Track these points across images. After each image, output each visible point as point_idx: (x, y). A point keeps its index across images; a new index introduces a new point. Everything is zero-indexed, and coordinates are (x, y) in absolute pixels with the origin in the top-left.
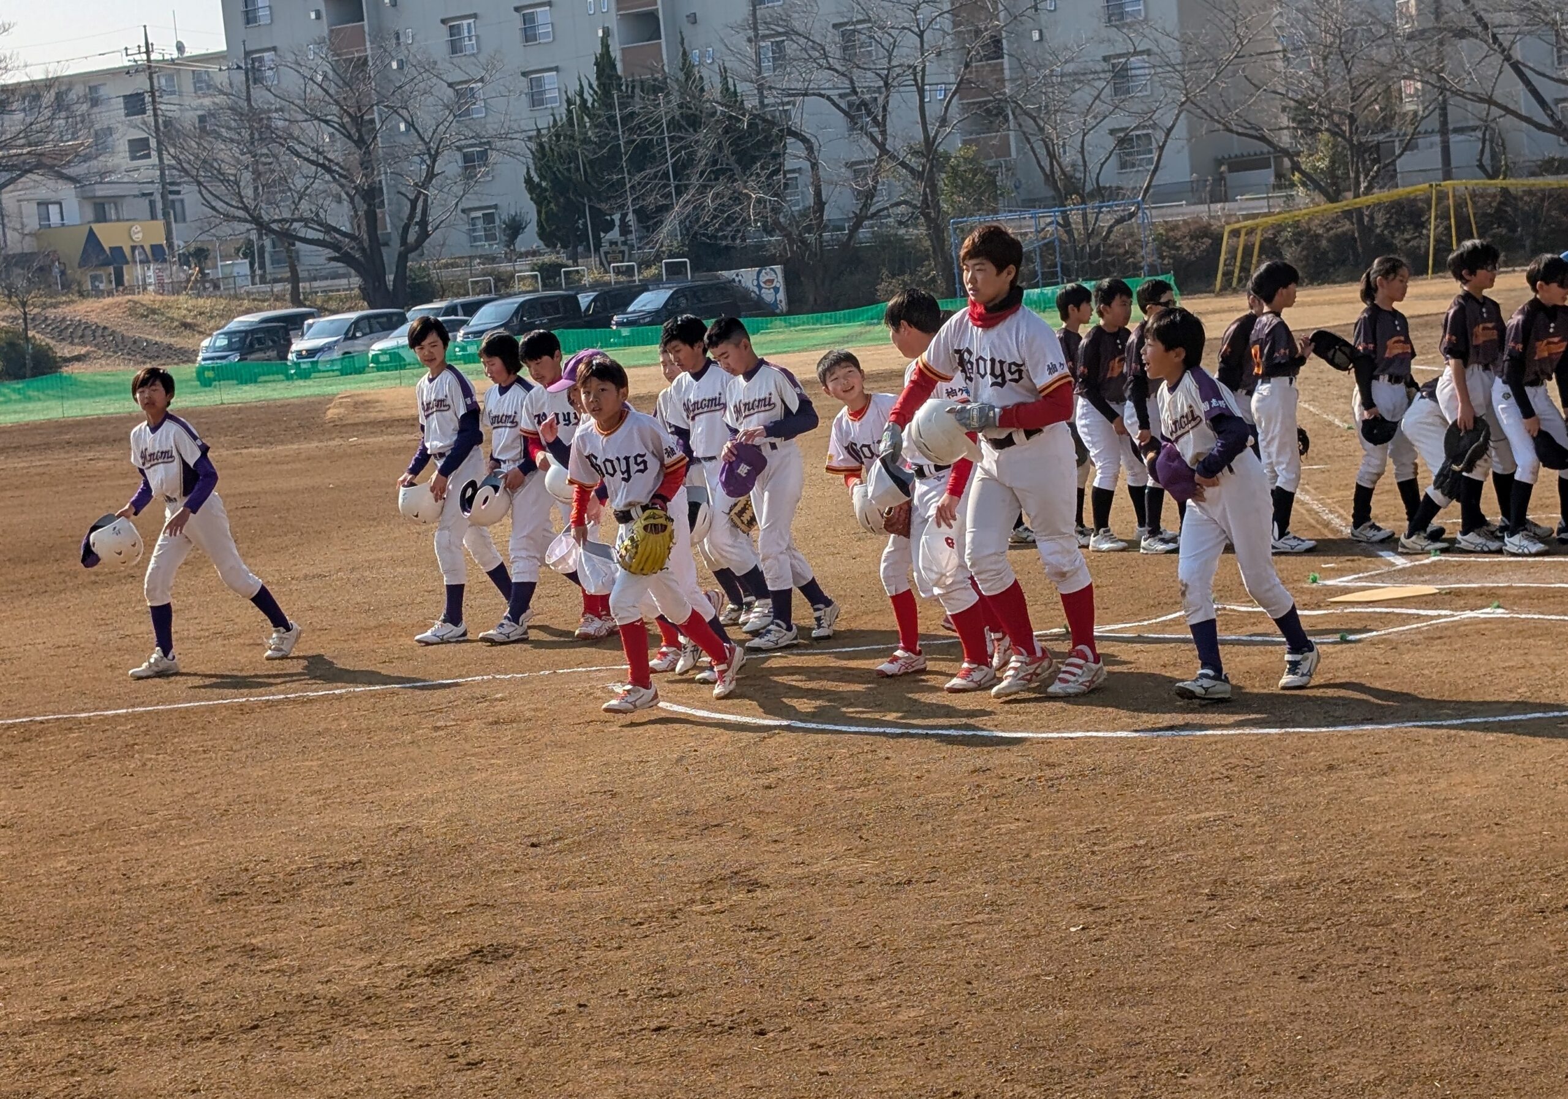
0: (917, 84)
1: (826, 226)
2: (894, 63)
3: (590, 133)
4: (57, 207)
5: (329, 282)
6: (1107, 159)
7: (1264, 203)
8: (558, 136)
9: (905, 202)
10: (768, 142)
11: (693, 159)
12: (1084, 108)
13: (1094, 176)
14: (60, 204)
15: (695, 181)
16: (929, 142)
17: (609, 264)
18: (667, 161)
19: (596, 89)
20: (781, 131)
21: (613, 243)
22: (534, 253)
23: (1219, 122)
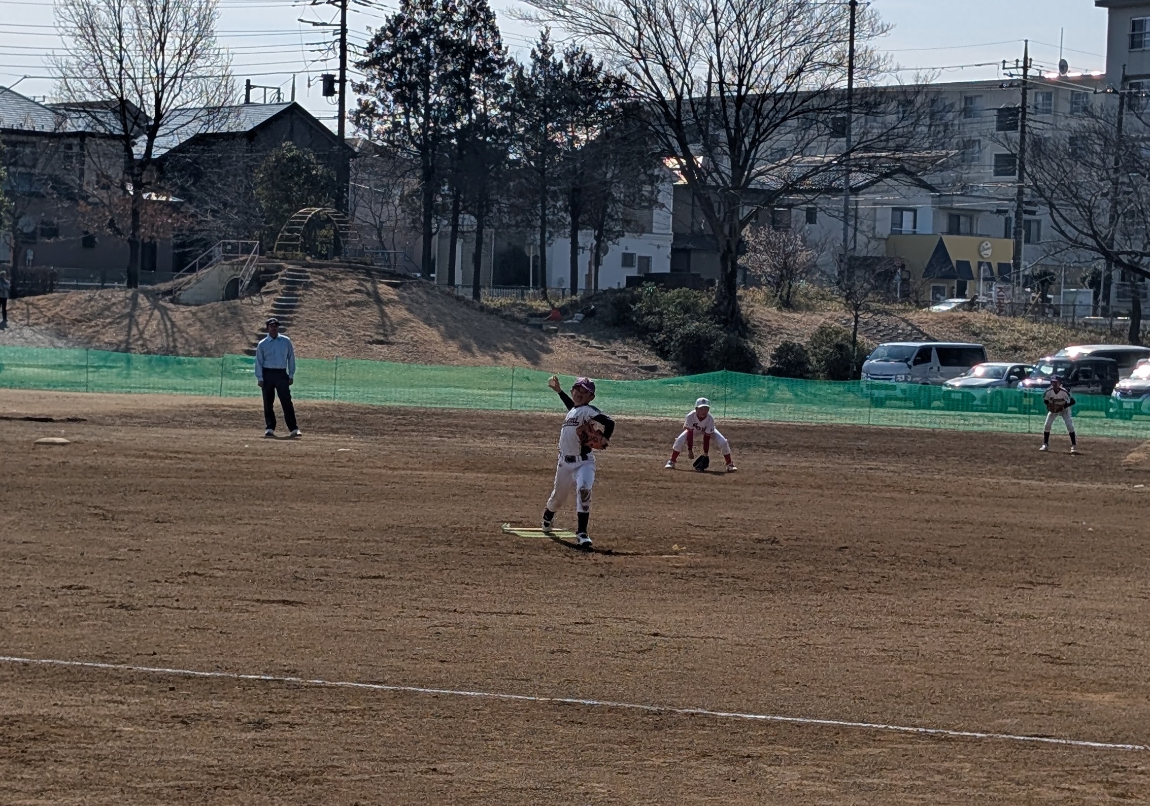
4: (911, 214)
14: (915, 211)
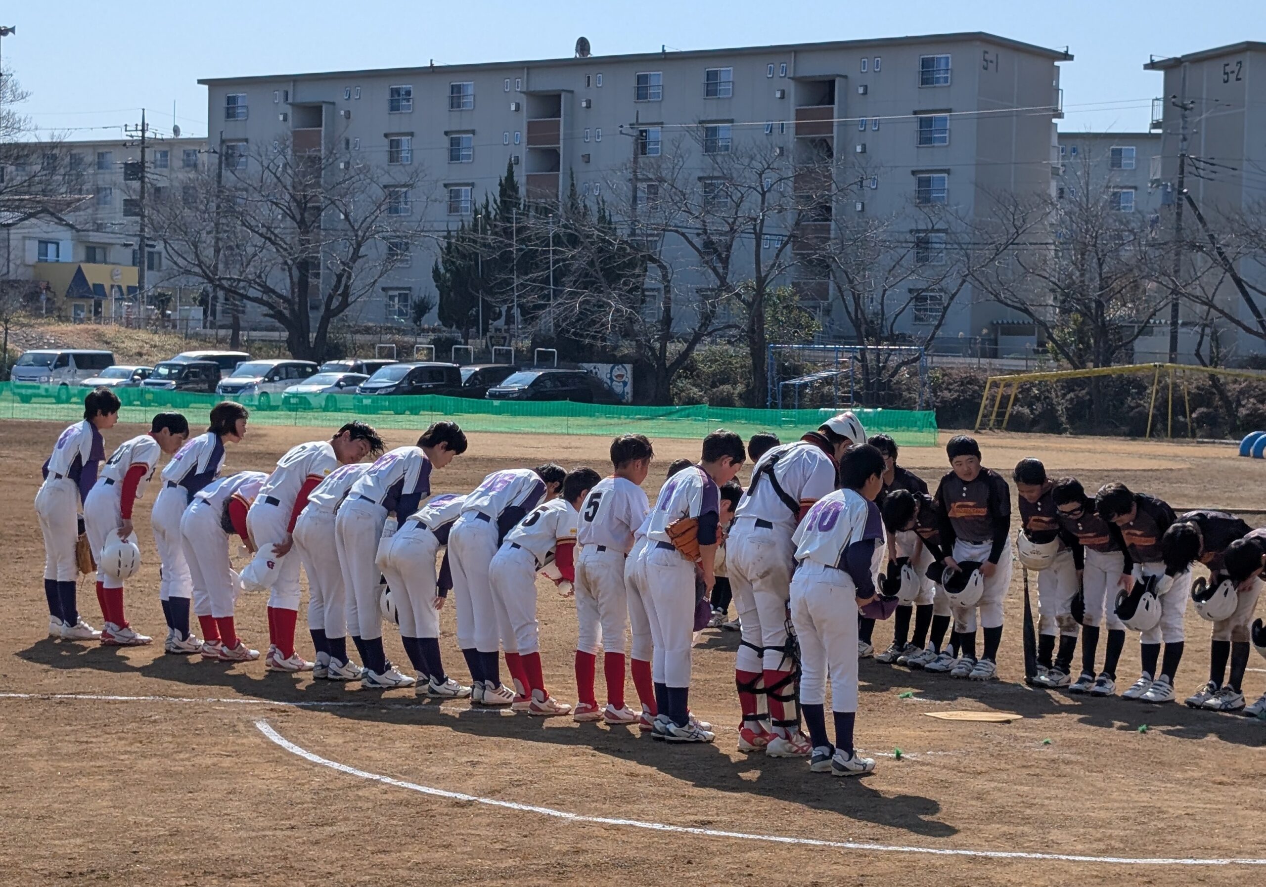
0: (755, 233)
2: (739, 214)
3: (489, 240)
4: (55, 246)
5: (264, 333)
6: (901, 312)
7: (1023, 362)
8: (464, 239)
10: (633, 264)
11: (570, 271)
12: (888, 269)
13: (889, 324)
14: (58, 244)
15: (569, 288)
16: (761, 282)
17: (493, 346)
18: (548, 268)
19: (499, 204)
20: (644, 256)
21: (497, 330)
22: (434, 330)
23: (992, 294)
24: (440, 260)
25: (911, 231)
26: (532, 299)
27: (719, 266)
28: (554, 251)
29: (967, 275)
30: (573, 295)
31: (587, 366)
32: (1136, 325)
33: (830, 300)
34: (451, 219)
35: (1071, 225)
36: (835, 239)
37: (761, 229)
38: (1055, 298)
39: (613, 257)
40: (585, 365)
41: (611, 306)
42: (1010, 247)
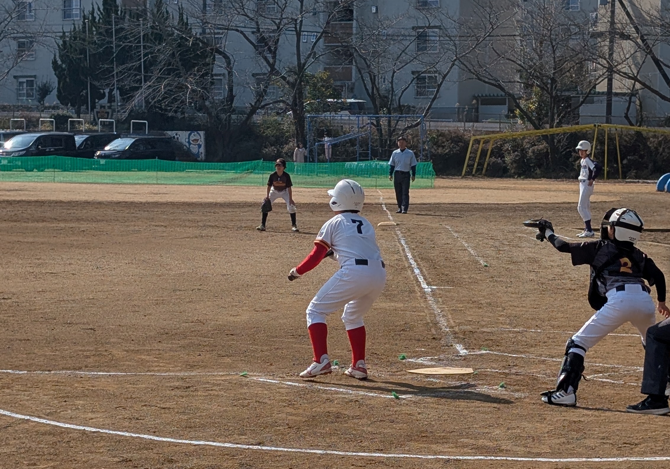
0: (296, 31)
1: (234, 110)
2: (284, 16)
3: (95, 38)
6: (406, 88)
7: (497, 125)
8: (75, 38)
9: (283, 102)
10: (204, 56)
11: (157, 61)
12: (396, 56)
13: (397, 98)
15: (156, 74)
16: (301, 67)
17: (99, 119)
18: (140, 59)
19: (102, 11)
20: (212, 49)
21: (102, 107)
23: (474, 74)
24: (58, 55)
25: (413, 28)
26: (128, 83)
27: (269, 56)
28: (145, 47)
29: (455, 60)
30: (160, 80)
31: (171, 133)
32: (581, 96)
33: (353, 80)
34: (66, 23)
35: (532, 21)
36: (356, 34)
37: (300, 28)
38: (521, 77)
39: (190, 50)
40: (169, 133)
41: (188, 88)
42: (488, 38)
